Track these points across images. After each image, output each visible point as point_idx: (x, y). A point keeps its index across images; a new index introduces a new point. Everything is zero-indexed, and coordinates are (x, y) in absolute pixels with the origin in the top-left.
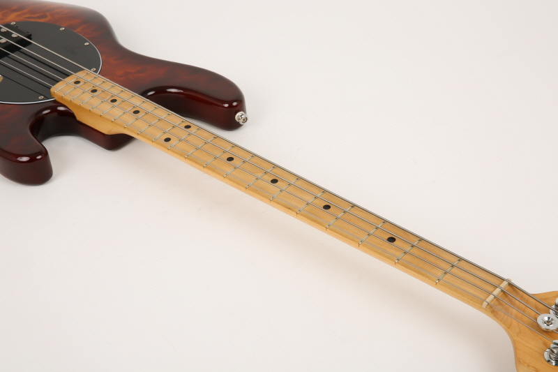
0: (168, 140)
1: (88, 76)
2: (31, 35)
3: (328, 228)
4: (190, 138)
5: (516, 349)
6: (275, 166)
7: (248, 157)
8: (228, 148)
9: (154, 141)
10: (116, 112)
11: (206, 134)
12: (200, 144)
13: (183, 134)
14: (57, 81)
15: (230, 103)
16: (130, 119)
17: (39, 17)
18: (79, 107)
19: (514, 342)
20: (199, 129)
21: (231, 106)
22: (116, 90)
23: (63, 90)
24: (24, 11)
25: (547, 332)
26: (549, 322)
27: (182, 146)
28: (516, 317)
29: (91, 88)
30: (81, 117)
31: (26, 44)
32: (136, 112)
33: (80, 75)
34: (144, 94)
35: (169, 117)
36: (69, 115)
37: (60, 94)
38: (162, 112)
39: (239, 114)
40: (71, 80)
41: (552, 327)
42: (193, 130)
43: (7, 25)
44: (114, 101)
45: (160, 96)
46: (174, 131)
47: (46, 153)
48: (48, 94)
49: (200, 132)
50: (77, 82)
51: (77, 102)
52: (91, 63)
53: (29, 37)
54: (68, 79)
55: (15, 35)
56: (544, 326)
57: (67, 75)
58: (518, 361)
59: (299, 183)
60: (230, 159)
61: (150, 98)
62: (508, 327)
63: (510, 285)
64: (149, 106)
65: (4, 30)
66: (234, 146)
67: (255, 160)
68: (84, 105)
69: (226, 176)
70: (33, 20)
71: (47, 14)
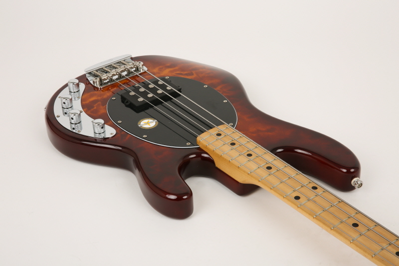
0: (297, 198)
1: (226, 129)
2: (181, 89)
4: (317, 199)
6: (398, 239)
7: (372, 226)
8: (353, 214)
9: (285, 197)
10: (252, 166)
11: (332, 198)
12: (327, 206)
13: (311, 194)
14: (202, 132)
15: (348, 169)
16: (264, 173)
17: (186, 75)
18: (220, 157)
20: (325, 191)
21: (348, 172)
22: (252, 145)
23: (207, 140)
24: (176, 68)
27: (310, 205)
29: (230, 141)
30: (219, 165)
31: (176, 95)
32: (269, 168)
33: (221, 127)
34: (273, 151)
35: (298, 176)
36: (211, 161)
37: (205, 143)
38: (291, 171)
39: (355, 179)
40: (214, 131)
42: (319, 191)
43: (163, 79)
44: (250, 155)
45: (289, 155)
46: (303, 190)
47: (190, 194)
48: (194, 143)
49: (325, 194)
50: (219, 135)
51: (218, 152)
52: (230, 120)
53: (180, 90)
54: (211, 131)
55: (169, 88)
57: (211, 127)
60: (355, 225)
61: (277, 154)
64: (279, 164)
65: (161, 82)
66: (358, 212)
67: (378, 229)
68: (225, 156)
69: (352, 242)
70: (183, 77)
71: (194, 72)
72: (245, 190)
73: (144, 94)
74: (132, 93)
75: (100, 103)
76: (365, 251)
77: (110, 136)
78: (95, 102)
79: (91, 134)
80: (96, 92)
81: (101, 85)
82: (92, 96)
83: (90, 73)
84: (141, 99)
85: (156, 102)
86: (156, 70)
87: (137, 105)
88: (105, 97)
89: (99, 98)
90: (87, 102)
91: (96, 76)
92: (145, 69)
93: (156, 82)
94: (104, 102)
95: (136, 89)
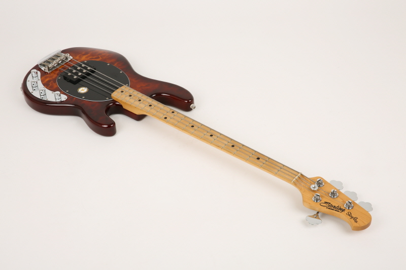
0: (166, 118)
1: (125, 88)
3: (234, 154)
4: (175, 117)
5: (303, 197)
6: (211, 129)
7: (200, 126)
8: (191, 121)
9: (160, 118)
10: (142, 106)
11: (181, 116)
12: (180, 120)
13: (172, 115)
14: (113, 91)
15: (188, 101)
16: (148, 108)
17: (96, 58)
18: (124, 103)
19: (302, 195)
20: (178, 113)
21: (188, 102)
23: (117, 95)
24: (89, 55)
25: (314, 191)
26: (314, 188)
27: (172, 120)
28: (303, 186)
29: (128, 95)
30: (125, 107)
31: (93, 72)
32: (150, 106)
33: (122, 87)
34: (151, 96)
35: (165, 108)
36: (120, 106)
37: (116, 97)
38: (161, 105)
39: (192, 105)
40: (119, 90)
41: (315, 189)
42: (175, 113)
43: (84, 63)
44: (140, 100)
45: (159, 98)
46: (168, 114)
47: (114, 124)
48: (110, 97)
49: (178, 114)
50: (122, 92)
51: (124, 101)
52: (126, 82)
53: (95, 69)
54: (117, 90)
55: (89, 68)
56: (313, 189)
57: (117, 88)
58: (304, 201)
59: (221, 136)
60: (193, 126)
61: (152, 98)
62: (300, 190)
63: (302, 175)
64: (155, 103)
65: (83, 65)
66: (194, 120)
67: (202, 126)
68: (127, 103)
69: (192, 134)
70: (94, 60)
71: (99, 56)
72: (139, 118)
73: (76, 74)
74: (69, 74)
75: (52, 81)
76: (197, 137)
77: (65, 100)
78: (49, 81)
79: (54, 100)
80: (48, 75)
81: (49, 70)
82: (46, 78)
83: (41, 64)
84: (75, 77)
85: (84, 77)
86: (77, 58)
87: (74, 80)
88: (54, 77)
89: (51, 79)
90: (45, 82)
91: (44, 66)
92: (71, 58)
93: (80, 66)
94: (54, 80)
95: (71, 71)
